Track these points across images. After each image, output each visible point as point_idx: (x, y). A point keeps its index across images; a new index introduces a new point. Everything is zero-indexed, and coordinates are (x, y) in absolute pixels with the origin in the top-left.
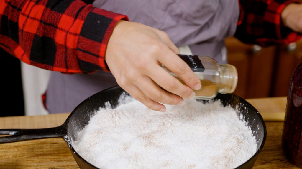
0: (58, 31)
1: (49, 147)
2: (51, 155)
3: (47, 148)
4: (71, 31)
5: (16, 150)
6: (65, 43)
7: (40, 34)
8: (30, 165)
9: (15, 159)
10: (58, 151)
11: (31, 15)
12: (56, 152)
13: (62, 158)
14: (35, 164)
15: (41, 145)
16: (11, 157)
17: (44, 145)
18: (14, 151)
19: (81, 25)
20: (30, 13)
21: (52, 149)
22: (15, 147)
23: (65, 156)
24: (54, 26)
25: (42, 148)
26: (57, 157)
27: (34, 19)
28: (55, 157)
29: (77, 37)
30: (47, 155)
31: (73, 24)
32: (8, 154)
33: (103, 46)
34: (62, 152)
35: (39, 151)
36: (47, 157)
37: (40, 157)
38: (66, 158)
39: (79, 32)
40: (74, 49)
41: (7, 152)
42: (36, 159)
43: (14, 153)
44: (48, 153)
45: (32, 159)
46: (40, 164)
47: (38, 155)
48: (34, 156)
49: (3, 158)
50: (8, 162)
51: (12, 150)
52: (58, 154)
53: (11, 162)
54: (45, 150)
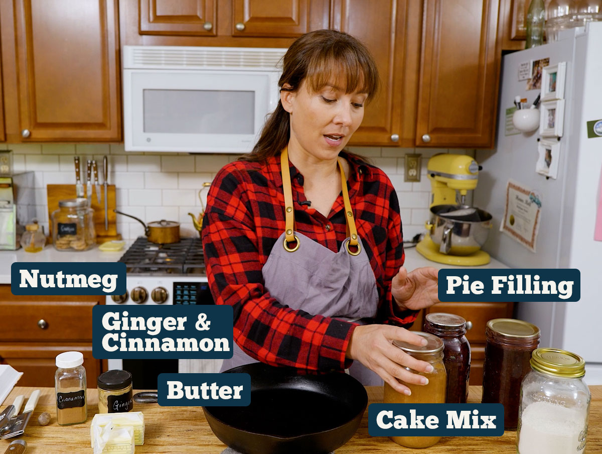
0: (306, 331)
1: (188, 414)
2: (189, 420)
3: (186, 415)
4: (319, 330)
5: (161, 415)
6: (312, 341)
7: (291, 333)
8: (171, 426)
9: (159, 422)
10: (196, 417)
11: (284, 319)
12: (194, 418)
13: (198, 423)
14: (176, 427)
15: (182, 412)
16: (156, 419)
17: (185, 413)
18: (159, 416)
19: (327, 327)
20: (284, 317)
21: (191, 416)
22: (160, 413)
23: (201, 422)
24: (303, 328)
25: (183, 414)
26: (195, 422)
27: (287, 322)
28: (193, 422)
29: (323, 336)
30: (186, 420)
31: (319, 326)
32: (154, 417)
33: (347, 342)
34: (198, 418)
35: (180, 417)
36: (186, 422)
37: (180, 421)
38: (202, 423)
39: (324, 333)
40: (318, 346)
41: (153, 416)
42: (176, 423)
43: (159, 417)
44: (187, 418)
45: (173, 422)
46: (179, 427)
47: (179, 420)
48: (175, 420)
49: (150, 420)
50: (153, 423)
51: (158, 415)
52: (195, 420)
53: (156, 423)
54: (185, 416)
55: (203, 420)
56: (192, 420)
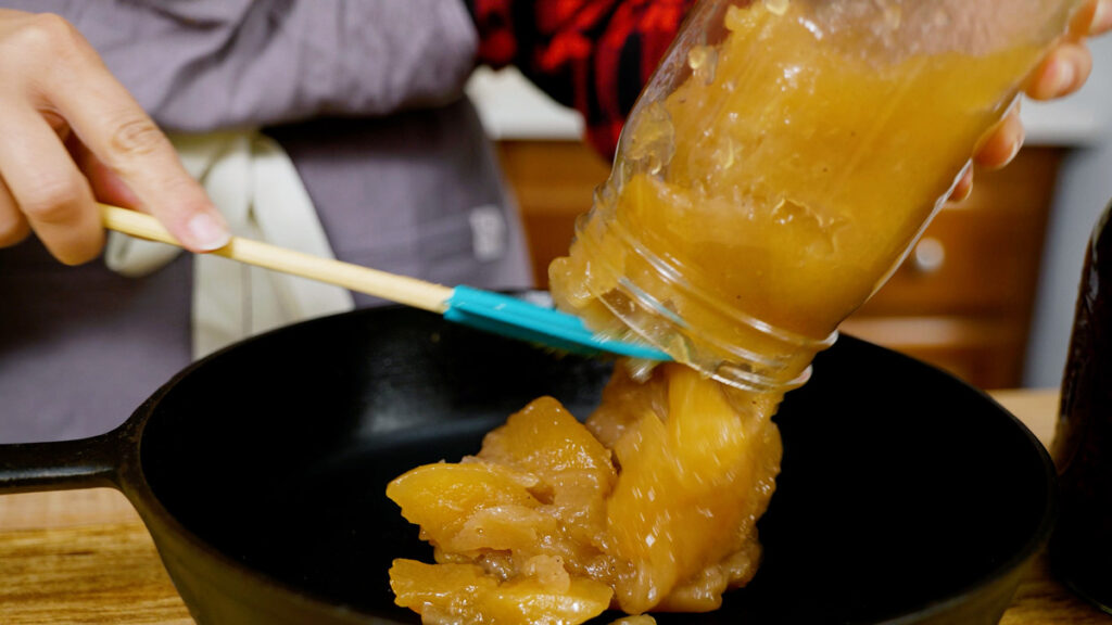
1: (51, 567)
2: (60, 596)
3: (43, 572)
10: (93, 580)
12: (84, 587)
15: (19, 561)
21: (65, 576)
23: (124, 601)
25: (21, 570)
26: (90, 605)
28: (79, 605)
30: (39, 597)
34: (110, 583)
35: (8, 585)
36: (40, 606)
44: (47, 589)
52: (93, 594)
54: (33, 578)
55: (135, 592)
56: (76, 595)
